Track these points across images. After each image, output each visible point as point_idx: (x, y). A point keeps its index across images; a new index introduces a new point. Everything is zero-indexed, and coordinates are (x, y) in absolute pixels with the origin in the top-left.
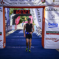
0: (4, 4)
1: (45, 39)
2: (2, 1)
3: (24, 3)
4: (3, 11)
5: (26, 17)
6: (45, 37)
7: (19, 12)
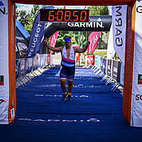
1: (133, 98)
4: (7, 12)
5: (75, 35)
6: (134, 92)
7: (56, 16)
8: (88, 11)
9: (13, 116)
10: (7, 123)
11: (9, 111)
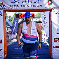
0: (4, 7)
2: (2, 3)
3: (28, 6)
4: (3, 15)
6: (53, 45)
7: (22, 16)
8: (34, 14)
9: (6, 55)
10: (4, 58)
11: (4, 54)
